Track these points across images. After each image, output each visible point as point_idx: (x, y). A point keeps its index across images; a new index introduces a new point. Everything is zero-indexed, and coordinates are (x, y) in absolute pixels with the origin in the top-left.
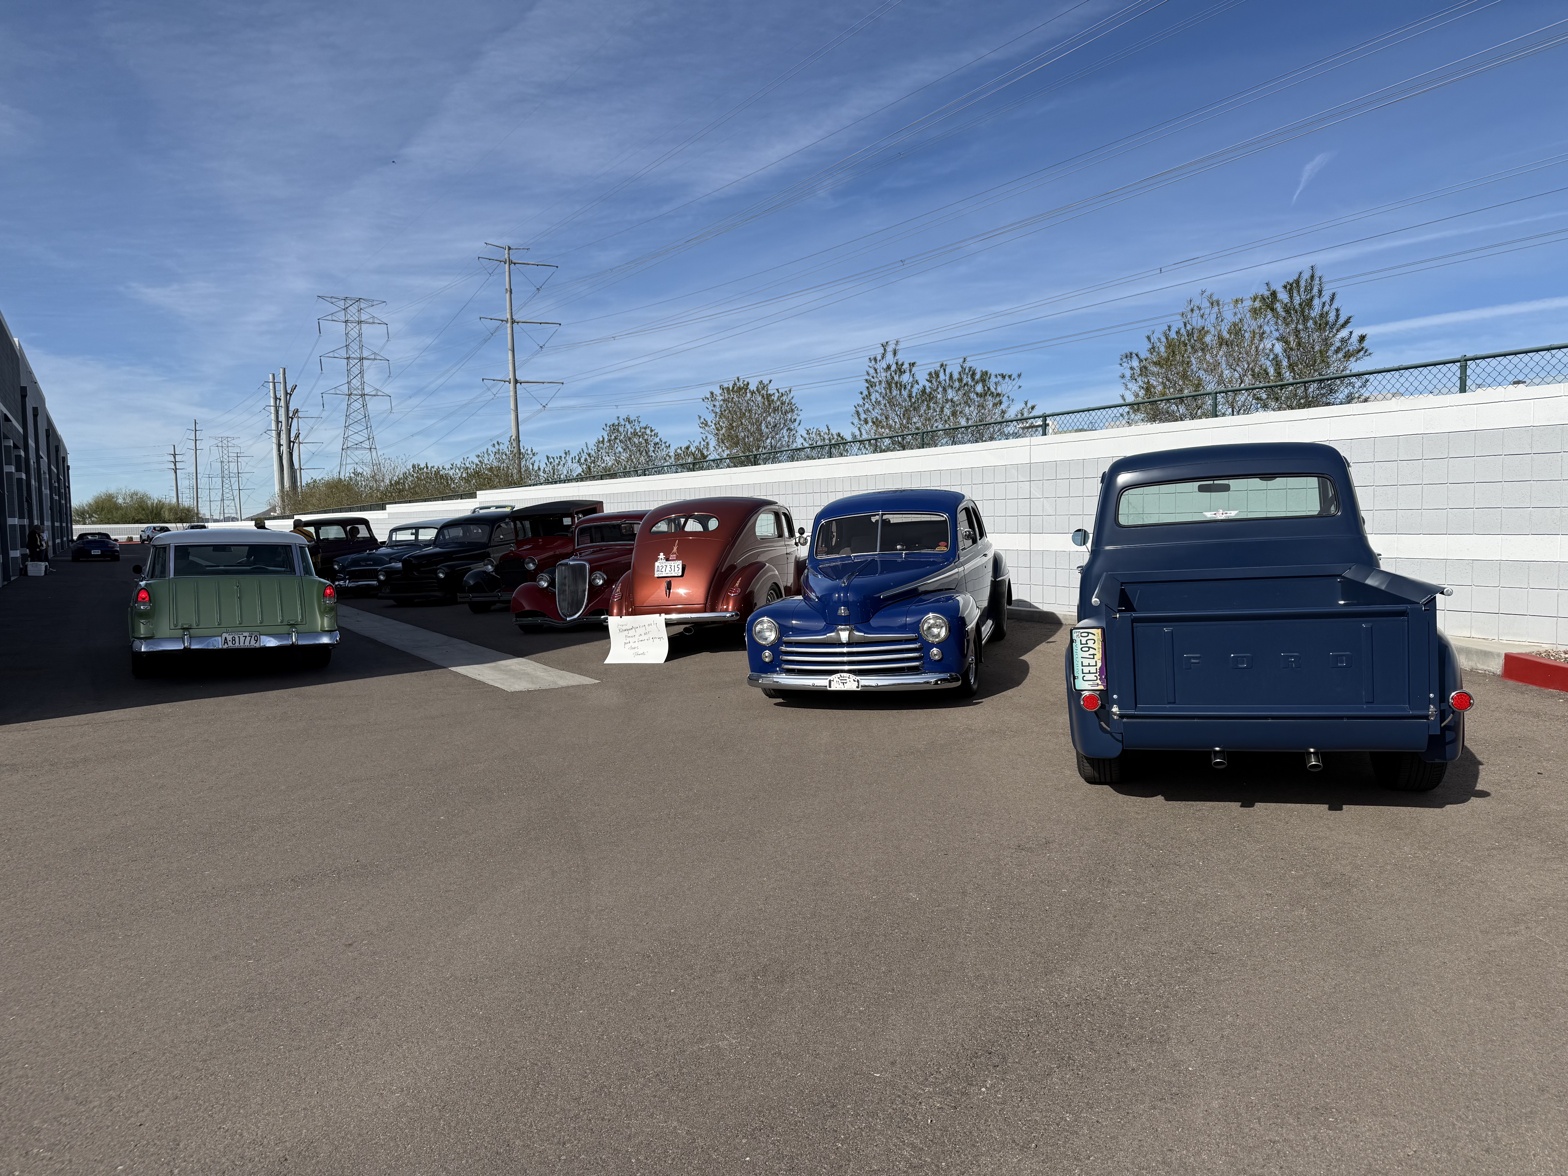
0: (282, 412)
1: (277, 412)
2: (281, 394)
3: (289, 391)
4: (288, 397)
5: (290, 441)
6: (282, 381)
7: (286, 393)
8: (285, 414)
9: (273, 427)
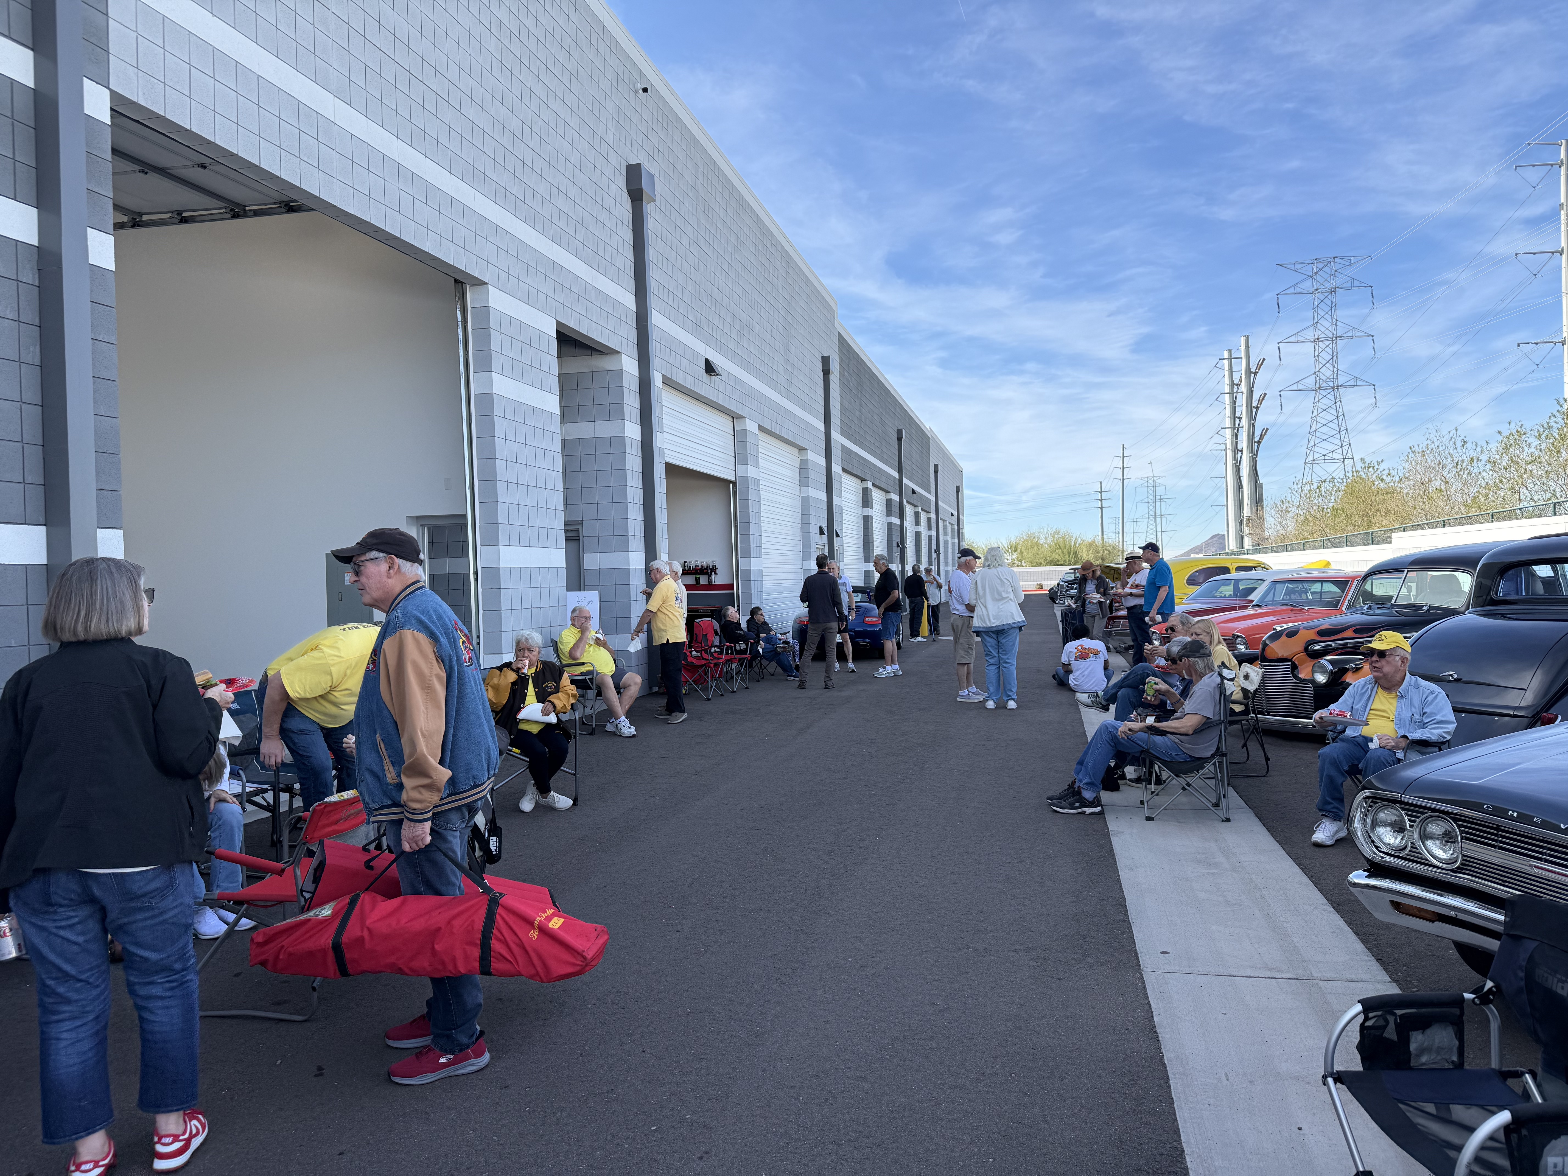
0: (1242, 400)
1: (1234, 403)
2: (1240, 372)
3: (1253, 370)
4: (1252, 378)
5: (1253, 442)
6: (1243, 354)
7: (1249, 372)
8: (1247, 402)
9: (1228, 423)
